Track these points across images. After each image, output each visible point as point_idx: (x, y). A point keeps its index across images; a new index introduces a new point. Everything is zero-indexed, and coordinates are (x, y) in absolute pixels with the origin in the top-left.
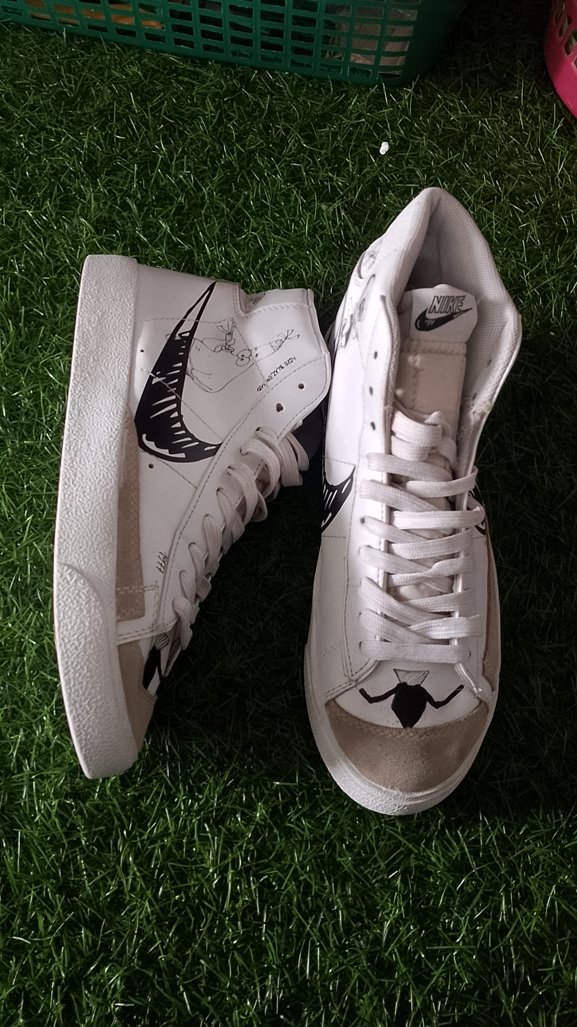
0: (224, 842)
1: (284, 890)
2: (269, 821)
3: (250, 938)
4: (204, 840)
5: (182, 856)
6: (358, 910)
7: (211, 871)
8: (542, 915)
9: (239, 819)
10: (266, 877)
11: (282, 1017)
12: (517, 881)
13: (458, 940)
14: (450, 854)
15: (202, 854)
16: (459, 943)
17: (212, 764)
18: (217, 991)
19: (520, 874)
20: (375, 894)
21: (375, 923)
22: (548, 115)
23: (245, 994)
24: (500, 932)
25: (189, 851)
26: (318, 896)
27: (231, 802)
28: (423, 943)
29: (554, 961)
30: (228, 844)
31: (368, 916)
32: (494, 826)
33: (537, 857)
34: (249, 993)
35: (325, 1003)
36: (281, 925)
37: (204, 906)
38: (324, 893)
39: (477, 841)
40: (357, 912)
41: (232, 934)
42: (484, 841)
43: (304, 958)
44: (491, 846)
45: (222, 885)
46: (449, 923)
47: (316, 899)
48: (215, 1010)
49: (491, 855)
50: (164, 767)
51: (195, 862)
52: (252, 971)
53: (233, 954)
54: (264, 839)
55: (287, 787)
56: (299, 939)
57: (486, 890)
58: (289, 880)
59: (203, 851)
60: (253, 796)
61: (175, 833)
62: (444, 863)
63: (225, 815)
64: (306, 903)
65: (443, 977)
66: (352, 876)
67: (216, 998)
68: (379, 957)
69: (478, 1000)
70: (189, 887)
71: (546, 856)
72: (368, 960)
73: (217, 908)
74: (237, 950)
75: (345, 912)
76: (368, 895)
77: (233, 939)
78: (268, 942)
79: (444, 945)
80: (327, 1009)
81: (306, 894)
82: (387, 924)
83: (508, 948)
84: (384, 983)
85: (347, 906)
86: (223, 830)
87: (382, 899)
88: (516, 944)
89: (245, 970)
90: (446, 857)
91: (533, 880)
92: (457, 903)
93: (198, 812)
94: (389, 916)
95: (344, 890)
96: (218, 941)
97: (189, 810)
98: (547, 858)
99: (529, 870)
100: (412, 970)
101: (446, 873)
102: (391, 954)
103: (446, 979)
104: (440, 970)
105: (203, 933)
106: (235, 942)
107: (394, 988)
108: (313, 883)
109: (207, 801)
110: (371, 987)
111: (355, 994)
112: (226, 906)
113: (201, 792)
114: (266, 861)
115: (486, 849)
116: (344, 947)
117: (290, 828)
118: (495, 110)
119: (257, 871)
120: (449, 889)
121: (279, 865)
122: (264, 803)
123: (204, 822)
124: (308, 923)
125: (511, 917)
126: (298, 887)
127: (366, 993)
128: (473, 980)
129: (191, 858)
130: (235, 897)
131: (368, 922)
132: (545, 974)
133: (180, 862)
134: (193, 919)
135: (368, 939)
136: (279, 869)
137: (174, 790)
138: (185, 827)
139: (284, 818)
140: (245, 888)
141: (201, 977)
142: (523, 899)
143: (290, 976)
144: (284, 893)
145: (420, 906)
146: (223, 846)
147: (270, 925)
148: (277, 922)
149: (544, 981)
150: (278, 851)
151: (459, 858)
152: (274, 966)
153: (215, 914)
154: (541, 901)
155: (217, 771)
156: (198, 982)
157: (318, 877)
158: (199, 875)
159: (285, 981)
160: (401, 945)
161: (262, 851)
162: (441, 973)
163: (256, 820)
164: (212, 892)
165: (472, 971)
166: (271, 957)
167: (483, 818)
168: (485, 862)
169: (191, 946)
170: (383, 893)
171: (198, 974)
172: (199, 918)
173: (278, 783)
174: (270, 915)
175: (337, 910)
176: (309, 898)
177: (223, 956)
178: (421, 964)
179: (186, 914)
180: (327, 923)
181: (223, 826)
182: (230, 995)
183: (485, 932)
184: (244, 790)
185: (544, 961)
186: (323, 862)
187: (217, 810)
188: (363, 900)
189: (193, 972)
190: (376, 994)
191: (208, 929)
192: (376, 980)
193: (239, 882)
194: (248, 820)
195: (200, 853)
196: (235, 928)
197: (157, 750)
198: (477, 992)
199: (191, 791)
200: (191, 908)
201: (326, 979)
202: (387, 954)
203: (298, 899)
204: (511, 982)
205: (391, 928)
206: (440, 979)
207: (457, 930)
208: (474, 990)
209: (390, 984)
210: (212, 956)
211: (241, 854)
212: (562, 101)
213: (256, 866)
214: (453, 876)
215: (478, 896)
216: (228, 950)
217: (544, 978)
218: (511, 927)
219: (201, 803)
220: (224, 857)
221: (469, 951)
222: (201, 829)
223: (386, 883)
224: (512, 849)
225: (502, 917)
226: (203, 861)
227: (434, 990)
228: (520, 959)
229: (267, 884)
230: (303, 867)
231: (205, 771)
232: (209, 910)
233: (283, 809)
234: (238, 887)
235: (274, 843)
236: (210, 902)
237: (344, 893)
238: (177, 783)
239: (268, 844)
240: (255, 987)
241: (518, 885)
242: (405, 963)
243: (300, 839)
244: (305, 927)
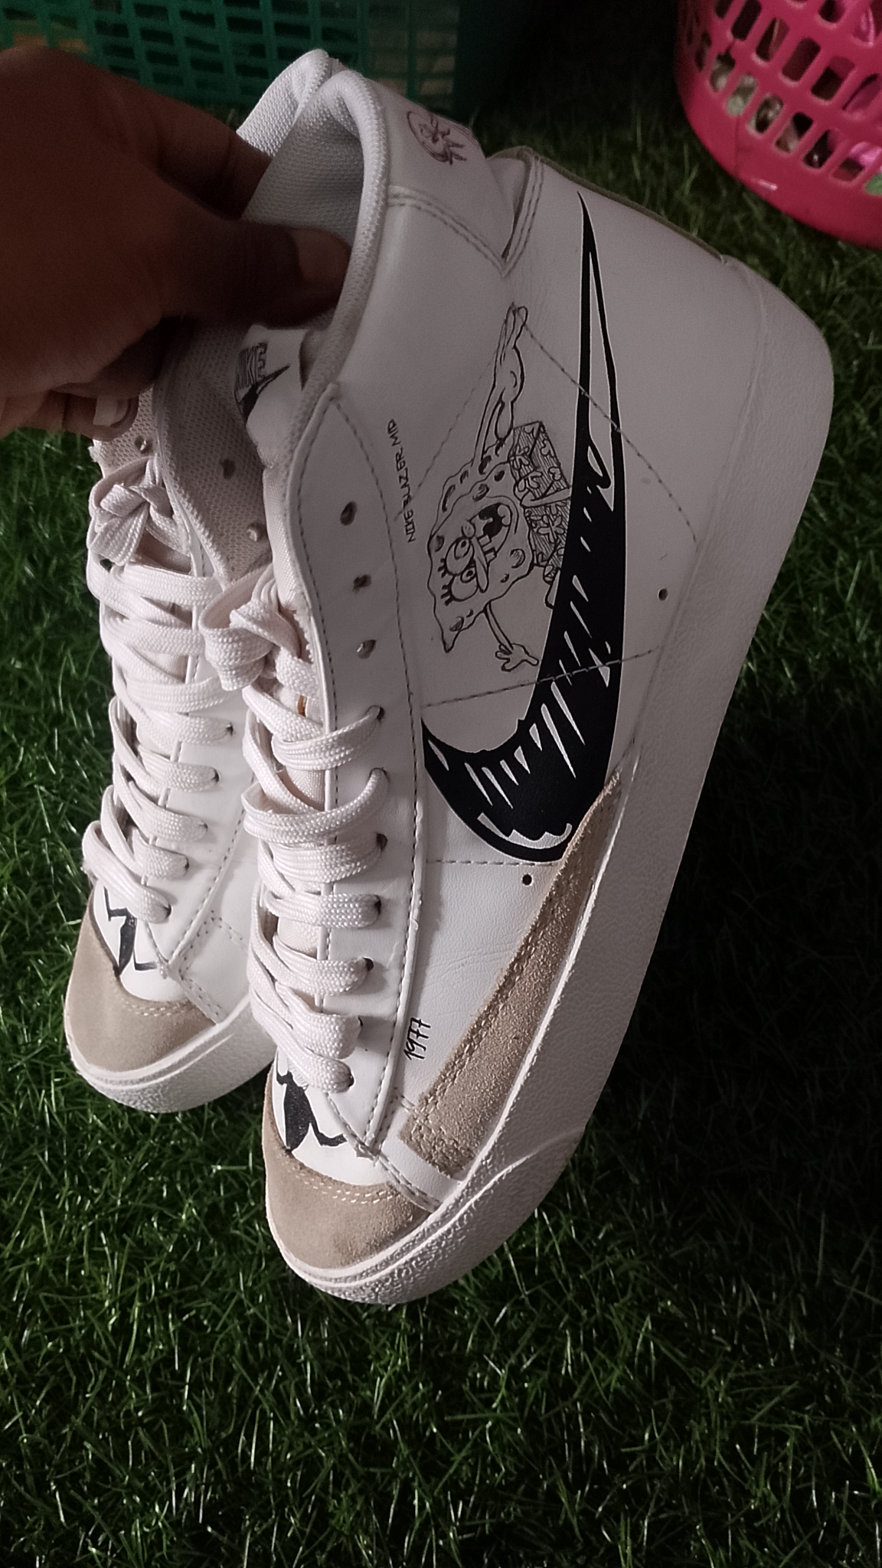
0: (129, 1260)
1: (220, 1333)
2: (202, 1226)
3: (165, 1406)
4: (98, 1258)
5: (63, 1284)
6: (338, 1361)
7: (107, 1304)
8: (630, 1365)
9: (155, 1224)
10: (193, 1312)
11: (209, 1529)
12: (592, 1312)
13: (494, 1405)
14: (487, 1272)
15: (94, 1279)
16: (495, 1409)
17: (118, 1142)
18: (109, 1490)
19: (597, 1300)
20: (367, 1335)
21: (364, 1381)
22: (678, 162)
23: (152, 1494)
24: (561, 1390)
25: (75, 1274)
26: (275, 1340)
27: (144, 1198)
28: (438, 1412)
29: (647, 1436)
30: (135, 1263)
31: (353, 1371)
32: (557, 1227)
33: (625, 1274)
34: (159, 1492)
35: (280, 1507)
36: (214, 1386)
37: (93, 1359)
38: (285, 1335)
39: (530, 1250)
40: (335, 1364)
41: (137, 1401)
42: (542, 1250)
43: (249, 1437)
44: (552, 1257)
45: (123, 1326)
46: (482, 1378)
47: (272, 1346)
48: (104, 1518)
49: (551, 1274)
50: (40, 1147)
51: (84, 1292)
52: (166, 1458)
53: (137, 1433)
54: (193, 1253)
55: (234, 1174)
56: (241, 1408)
57: (542, 1326)
58: (229, 1317)
59: (95, 1275)
60: (179, 1188)
61: (52, 1247)
62: (477, 1287)
63: (133, 1218)
64: (256, 1351)
65: (469, 1464)
66: (331, 1309)
67: (106, 1501)
68: (368, 1435)
69: (524, 1499)
70: (71, 1330)
71: (638, 1271)
72: (350, 1438)
73: (114, 1362)
74: (143, 1426)
75: (315, 1363)
76: (355, 1338)
77: (137, 1410)
78: (192, 1414)
79: (474, 1412)
80: (282, 1517)
81: (256, 1337)
82: (380, 1383)
83: (572, 1417)
84: (374, 1474)
85: (320, 1354)
86: (129, 1240)
87: (376, 1343)
88: (586, 1413)
89: (154, 1457)
90: (481, 1276)
91: (617, 1309)
92: (495, 1347)
93: (91, 1215)
94: (386, 1370)
95: (317, 1330)
96: (114, 1413)
97: (77, 1211)
98: (640, 1276)
99: (610, 1295)
100: (420, 1454)
101: (478, 1301)
102: (385, 1428)
103: (473, 1468)
104: (464, 1454)
105: (90, 1402)
106: (140, 1414)
107: (390, 1483)
108: (267, 1322)
109: (106, 1197)
110: (353, 1482)
111: (327, 1493)
112: (127, 1359)
113: (98, 1184)
114: (196, 1287)
115: (545, 1262)
116: (312, 1419)
117: (235, 1237)
118: (597, 155)
119: (180, 1304)
120: (482, 1326)
121: (215, 1294)
122: (194, 1199)
123: (101, 1229)
124: (257, 1384)
125: (580, 1368)
126: (244, 1327)
127: (346, 1490)
128: (516, 1468)
129: (78, 1287)
130: (142, 1346)
131: (354, 1380)
132: (633, 1456)
133: (60, 1292)
134: (74, 1378)
135: (351, 1406)
136: (214, 1302)
137: (55, 1181)
138: (70, 1238)
139: (228, 1219)
140: (159, 1331)
141: (84, 1469)
142: (600, 1339)
143: (226, 1467)
144: (221, 1336)
145: (436, 1353)
146: (126, 1266)
147: (196, 1386)
148: (207, 1381)
149: (631, 1468)
150: (214, 1273)
151: (501, 1278)
152: (199, 1450)
153: (110, 1371)
154: (628, 1342)
155: (125, 1152)
156: (79, 1475)
157: (277, 1312)
158: (89, 1313)
159: (218, 1474)
160: (404, 1414)
161: (189, 1271)
162: (466, 1458)
163: (181, 1225)
164: (107, 1339)
165: (515, 1454)
166: (197, 1438)
167: (540, 1214)
168: (541, 1282)
169: (70, 1421)
170: (379, 1334)
171: (80, 1463)
172: (84, 1377)
173: (219, 1168)
174: (197, 1371)
175: (305, 1363)
176: (261, 1345)
177: (121, 1436)
178: (435, 1444)
179: (65, 1371)
180: (287, 1383)
181: (129, 1236)
182: (130, 1497)
183: (537, 1393)
184: (166, 1179)
185: (631, 1436)
186: (284, 1288)
187: (122, 1211)
188: (347, 1346)
189: (74, 1461)
190: (361, 1491)
191: (99, 1395)
192: (361, 1470)
193: (151, 1322)
194: (169, 1225)
195: (90, 1277)
196: (140, 1392)
197: (32, 1120)
198: (523, 1487)
199: (83, 1182)
200: (72, 1362)
201: (280, 1468)
202: (378, 1427)
203: (243, 1347)
204: (577, 1471)
205: (388, 1388)
206: (464, 1468)
207: (494, 1387)
208: (518, 1483)
209: (383, 1475)
210: (104, 1435)
211: (156, 1279)
212: (699, 141)
213: (180, 1296)
214: (490, 1305)
215: (528, 1334)
216: (129, 1427)
217: (631, 1462)
218: (580, 1381)
219: (96, 1201)
220: (129, 1282)
221: (511, 1423)
222: (94, 1239)
223: (384, 1318)
224: (587, 1263)
225: (567, 1368)
226: (95, 1290)
227: (453, 1484)
228: (592, 1433)
229: (195, 1324)
230: (253, 1298)
231: (106, 1153)
232: (100, 1366)
233: (226, 1207)
234: (149, 1331)
235: (209, 1259)
236: (103, 1353)
237: (317, 1335)
238: (60, 1172)
239: (200, 1261)
240: (169, 1483)
241: (593, 1319)
242: (409, 1443)
243: (250, 1252)
244: (251, 1390)
